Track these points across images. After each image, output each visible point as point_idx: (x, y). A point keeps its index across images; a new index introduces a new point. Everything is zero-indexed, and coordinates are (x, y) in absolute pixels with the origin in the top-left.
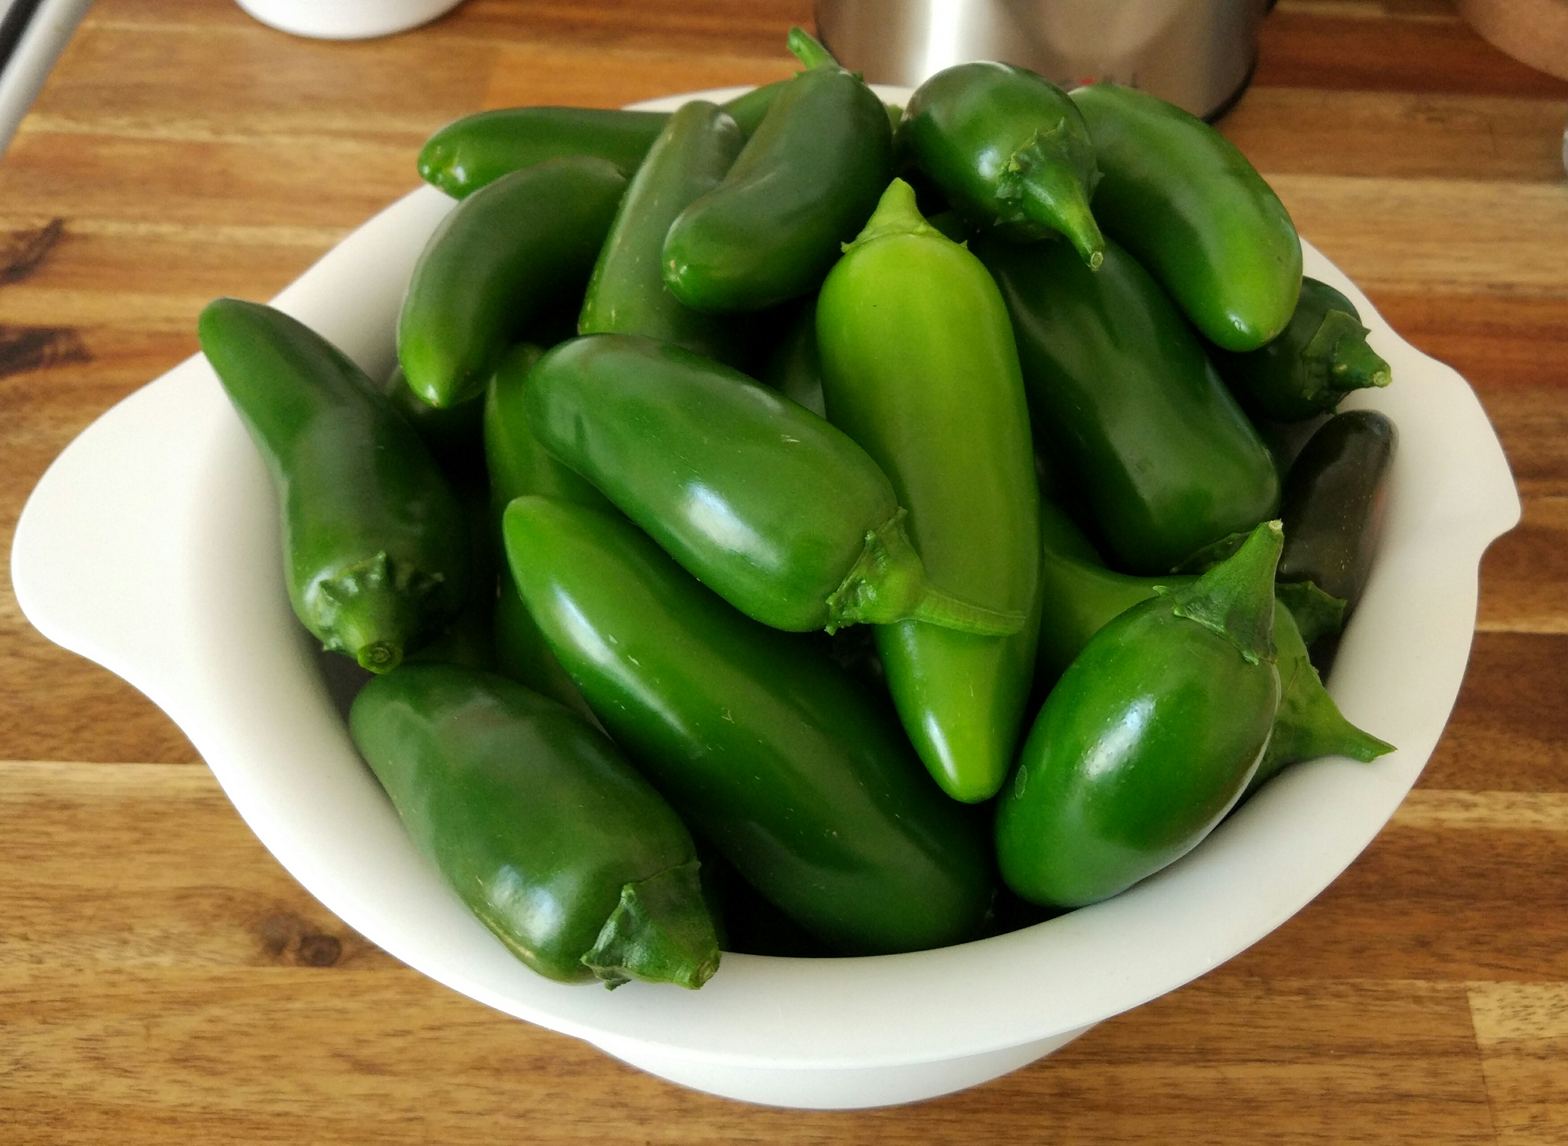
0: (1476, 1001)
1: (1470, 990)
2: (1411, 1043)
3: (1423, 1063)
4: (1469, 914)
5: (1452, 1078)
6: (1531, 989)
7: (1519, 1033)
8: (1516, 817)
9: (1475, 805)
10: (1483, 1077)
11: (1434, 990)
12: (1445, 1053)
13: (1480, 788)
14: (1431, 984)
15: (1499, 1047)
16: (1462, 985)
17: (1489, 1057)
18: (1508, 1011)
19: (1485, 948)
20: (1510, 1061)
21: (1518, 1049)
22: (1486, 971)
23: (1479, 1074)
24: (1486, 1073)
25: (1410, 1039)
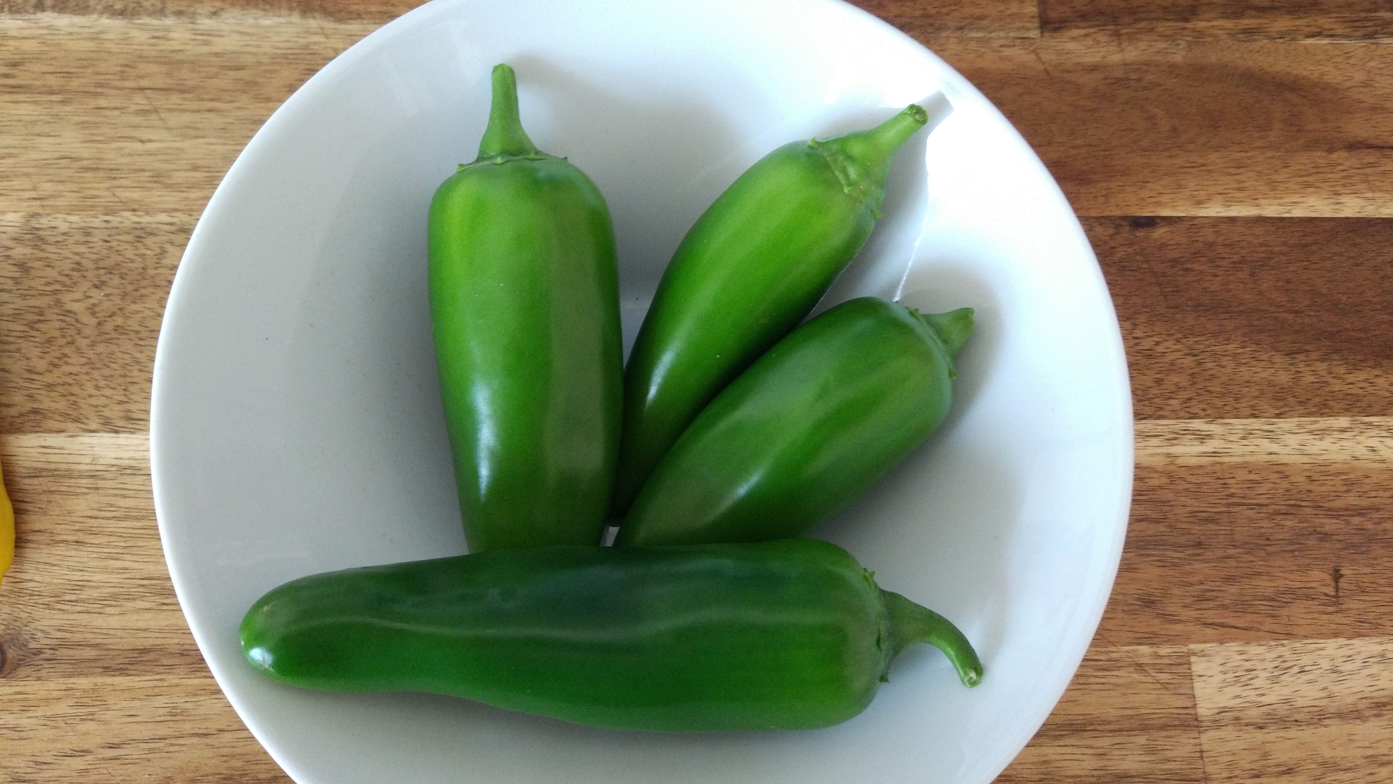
0: (1199, 666)
1: (1194, 654)
2: (1130, 717)
3: (1142, 740)
4: (1197, 566)
5: (1169, 754)
6: (1254, 650)
7: (1239, 700)
8: (1252, 448)
9: (1210, 436)
10: (1201, 752)
11: (1158, 656)
12: (1164, 727)
13: (1218, 415)
14: (1154, 649)
15: (1218, 717)
16: (1185, 649)
17: (1209, 728)
18: (1230, 676)
19: (1211, 604)
20: (1228, 733)
21: (1237, 719)
22: (1210, 631)
23: (1198, 749)
24: (1205, 747)
25: (1130, 712)
